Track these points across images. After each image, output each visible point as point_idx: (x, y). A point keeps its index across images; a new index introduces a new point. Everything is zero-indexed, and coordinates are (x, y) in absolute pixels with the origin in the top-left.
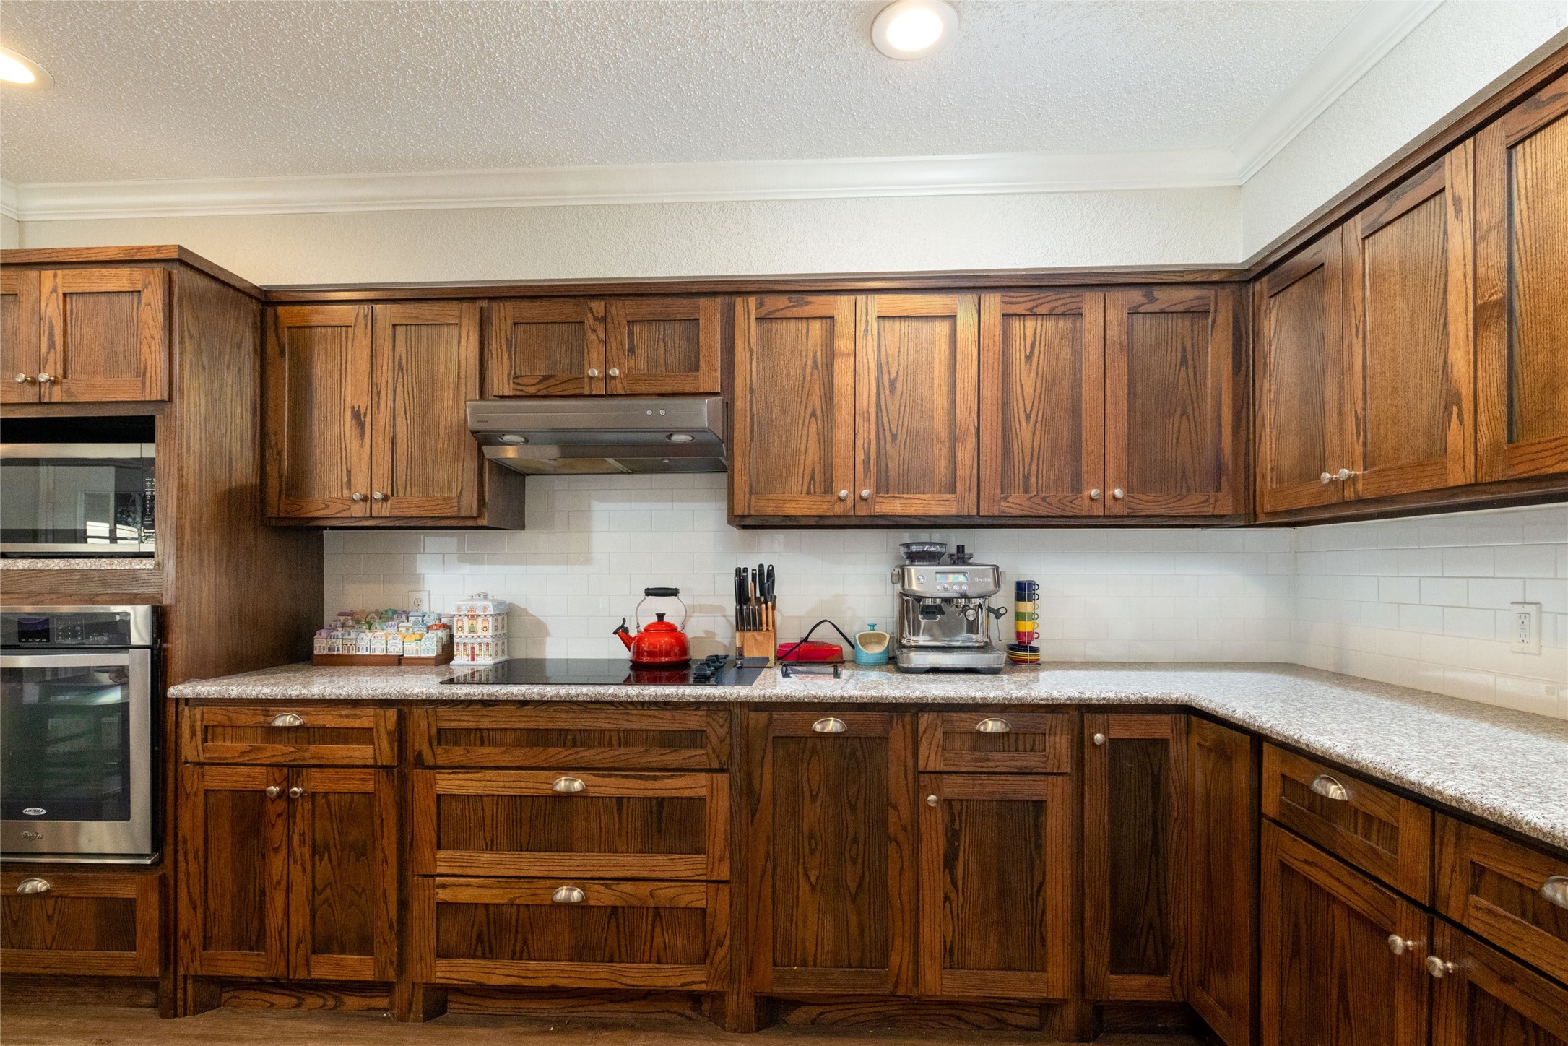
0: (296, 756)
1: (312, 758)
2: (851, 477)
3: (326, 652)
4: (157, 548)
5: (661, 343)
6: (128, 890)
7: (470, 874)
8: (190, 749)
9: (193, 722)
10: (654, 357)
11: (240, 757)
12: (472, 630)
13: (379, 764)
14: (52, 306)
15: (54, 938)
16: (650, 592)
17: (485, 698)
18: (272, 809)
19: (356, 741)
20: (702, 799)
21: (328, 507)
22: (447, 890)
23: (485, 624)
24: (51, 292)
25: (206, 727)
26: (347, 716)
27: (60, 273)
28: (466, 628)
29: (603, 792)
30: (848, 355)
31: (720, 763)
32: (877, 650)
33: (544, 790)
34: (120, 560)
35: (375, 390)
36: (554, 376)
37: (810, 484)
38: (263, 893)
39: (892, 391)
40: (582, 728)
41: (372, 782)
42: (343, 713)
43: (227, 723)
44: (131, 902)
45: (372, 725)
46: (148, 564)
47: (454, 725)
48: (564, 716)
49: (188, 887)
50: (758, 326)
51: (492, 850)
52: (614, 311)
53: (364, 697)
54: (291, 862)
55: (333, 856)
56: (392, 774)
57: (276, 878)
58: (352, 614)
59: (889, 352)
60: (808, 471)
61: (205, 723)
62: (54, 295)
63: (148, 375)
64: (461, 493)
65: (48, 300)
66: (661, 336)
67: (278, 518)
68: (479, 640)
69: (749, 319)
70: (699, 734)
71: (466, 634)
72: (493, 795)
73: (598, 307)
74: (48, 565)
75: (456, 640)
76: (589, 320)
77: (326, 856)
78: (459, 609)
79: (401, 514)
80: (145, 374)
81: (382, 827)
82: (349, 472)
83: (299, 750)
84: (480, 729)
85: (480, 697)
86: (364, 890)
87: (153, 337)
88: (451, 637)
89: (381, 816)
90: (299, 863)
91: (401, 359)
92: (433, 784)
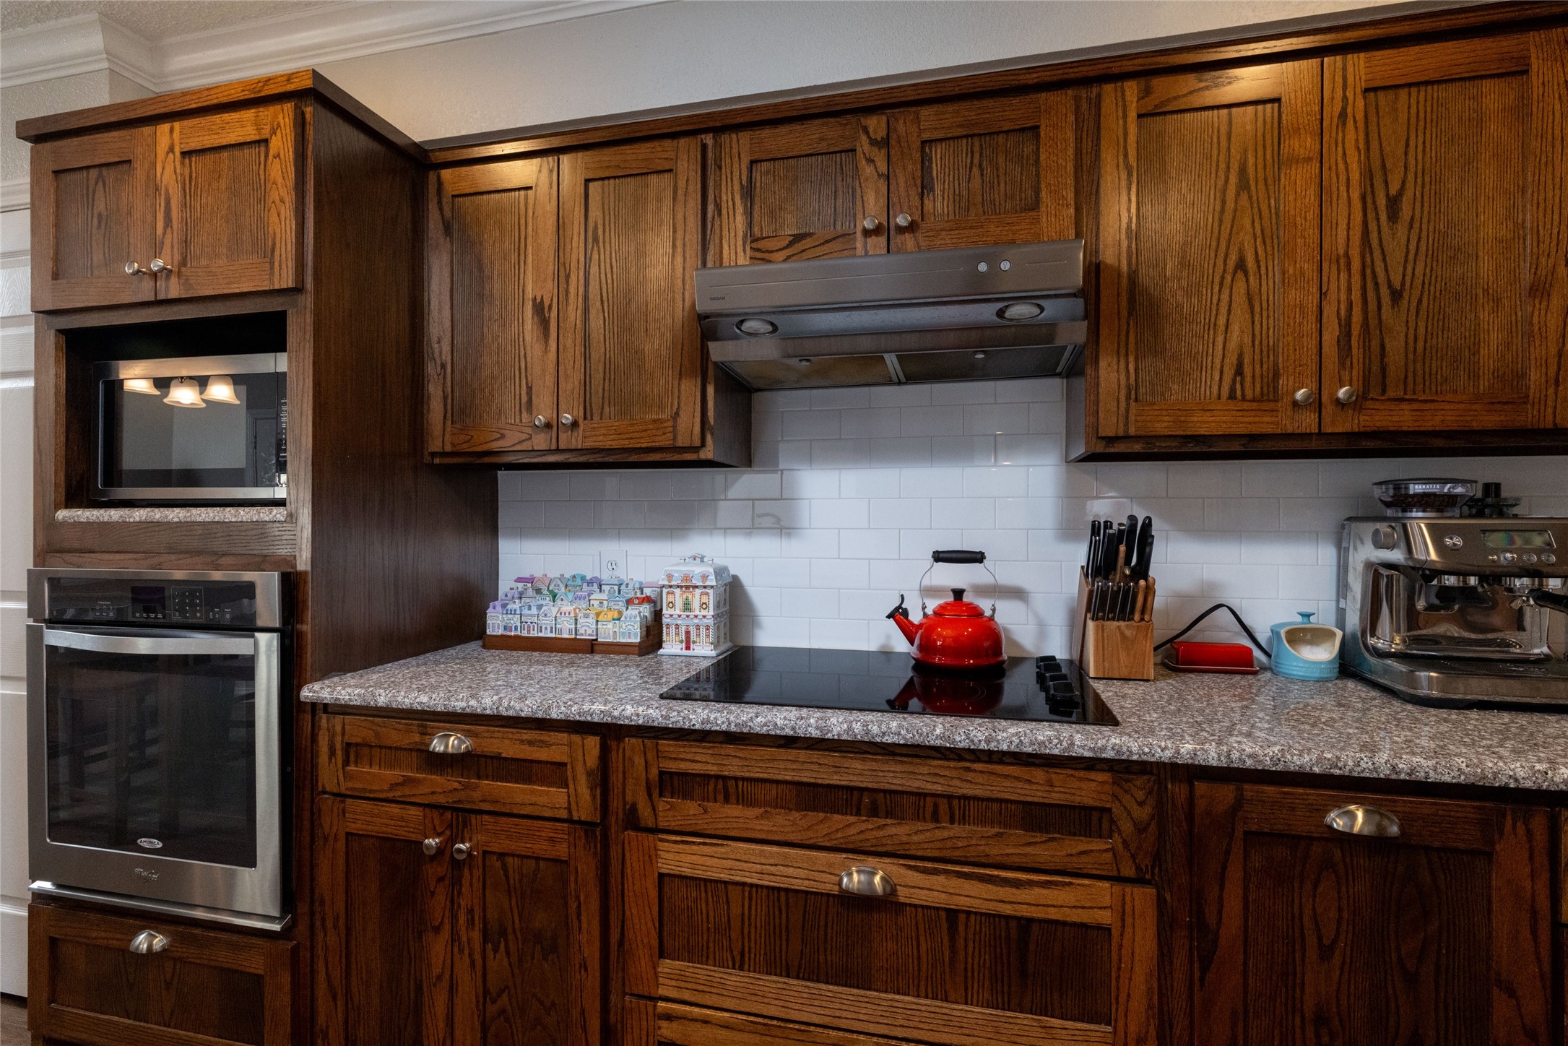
0: (461, 796)
1: (483, 801)
2: (1315, 367)
3: (500, 632)
4: (289, 493)
5: (975, 170)
6: (254, 963)
7: (709, 1003)
8: (329, 775)
9: (332, 736)
10: (965, 193)
11: (390, 790)
12: (687, 606)
13: (576, 818)
14: (170, 169)
15: (172, 1014)
16: (939, 557)
17: (733, 728)
18: (432, 871)
19: (544, 781)
20: (1107, 930)
21: (503, 436)
22: (675, 1025)
23: (705, 599)
24: (168, 153)
25: (349, 744)
26: (530, 743)
27: (177, 125)
28: (679, 604)
29: (922, 897)
30: (1310, 159)
31: (1138, 868)
32: (1323, 654)
33: (825, 885)
34: (247, 509)
35: (562, 274)
36: (810, 235)
37: (1234, 381)
38: (419, 988)
39: (1393, 216)
40: (887, 787)
41: (565, 845)
42: (525, 737)
43: (374, 741)
44: (258, 979)
45: (564, 759)
46: (278, 513)
47: (684, 767)
48: (858, 765)
49: (327, 969)
50: (1139, 127)
51: (741, 969)
52: (901, 128)
53: (554, 716)
54: (456, 950)
55: (512, 947)
56: (594, 832)
57: (436, 971)
58: (531, 580)
59: (1387, 149)
60: (1232, 359)
61: (347, 739)
62: (171, 155)
63: (277, 253)
64: (677, 414)
65: (164, 163)
66: (976, 161)
67: (444, 454)
68: (696, 621)
69: (1125, 116)
70: (1095, 815)
71: (678, 612)
72: (744, 884)
73: (876, 124)
74: (166, 517)
75: (665, 621)
76: (864, 144)
77: (502, 945)
78: (670, 577)
79: (597, 445)
80: (273, 252)
81: (579, 915)
82: (529, 388)
83: (466, 787)
84: (724, 778)
85: (724, 727)
86: (553, 1004)
87: (282, 201)
88: (658, 615)
89: (578, 897)
90: (466, 952)
91: (596, 228)
92: (652, 857)
